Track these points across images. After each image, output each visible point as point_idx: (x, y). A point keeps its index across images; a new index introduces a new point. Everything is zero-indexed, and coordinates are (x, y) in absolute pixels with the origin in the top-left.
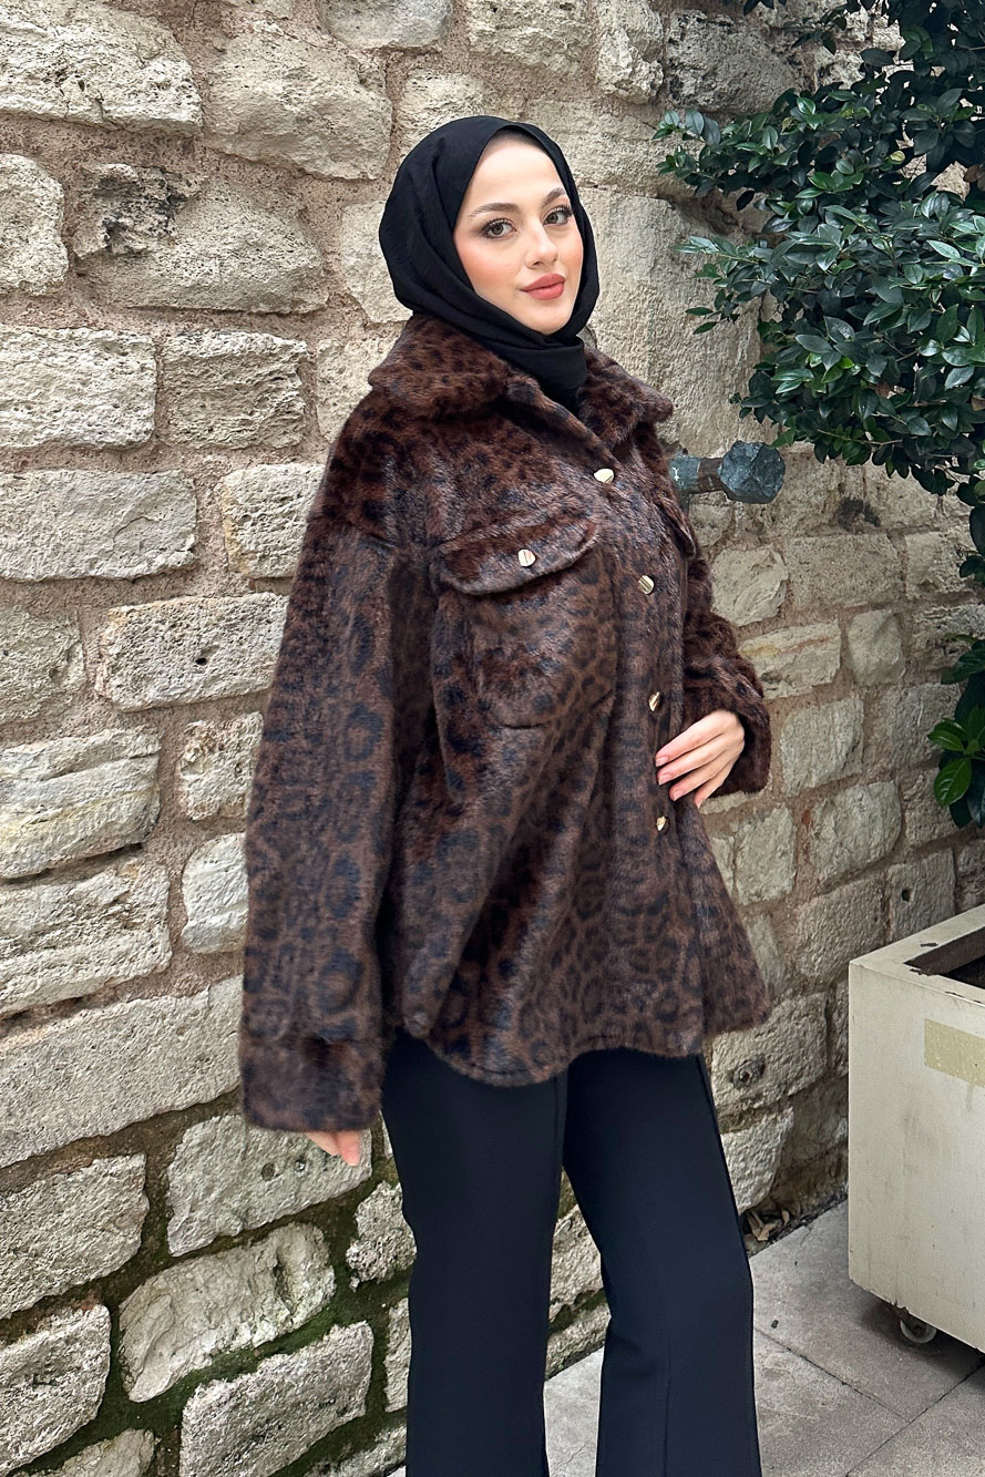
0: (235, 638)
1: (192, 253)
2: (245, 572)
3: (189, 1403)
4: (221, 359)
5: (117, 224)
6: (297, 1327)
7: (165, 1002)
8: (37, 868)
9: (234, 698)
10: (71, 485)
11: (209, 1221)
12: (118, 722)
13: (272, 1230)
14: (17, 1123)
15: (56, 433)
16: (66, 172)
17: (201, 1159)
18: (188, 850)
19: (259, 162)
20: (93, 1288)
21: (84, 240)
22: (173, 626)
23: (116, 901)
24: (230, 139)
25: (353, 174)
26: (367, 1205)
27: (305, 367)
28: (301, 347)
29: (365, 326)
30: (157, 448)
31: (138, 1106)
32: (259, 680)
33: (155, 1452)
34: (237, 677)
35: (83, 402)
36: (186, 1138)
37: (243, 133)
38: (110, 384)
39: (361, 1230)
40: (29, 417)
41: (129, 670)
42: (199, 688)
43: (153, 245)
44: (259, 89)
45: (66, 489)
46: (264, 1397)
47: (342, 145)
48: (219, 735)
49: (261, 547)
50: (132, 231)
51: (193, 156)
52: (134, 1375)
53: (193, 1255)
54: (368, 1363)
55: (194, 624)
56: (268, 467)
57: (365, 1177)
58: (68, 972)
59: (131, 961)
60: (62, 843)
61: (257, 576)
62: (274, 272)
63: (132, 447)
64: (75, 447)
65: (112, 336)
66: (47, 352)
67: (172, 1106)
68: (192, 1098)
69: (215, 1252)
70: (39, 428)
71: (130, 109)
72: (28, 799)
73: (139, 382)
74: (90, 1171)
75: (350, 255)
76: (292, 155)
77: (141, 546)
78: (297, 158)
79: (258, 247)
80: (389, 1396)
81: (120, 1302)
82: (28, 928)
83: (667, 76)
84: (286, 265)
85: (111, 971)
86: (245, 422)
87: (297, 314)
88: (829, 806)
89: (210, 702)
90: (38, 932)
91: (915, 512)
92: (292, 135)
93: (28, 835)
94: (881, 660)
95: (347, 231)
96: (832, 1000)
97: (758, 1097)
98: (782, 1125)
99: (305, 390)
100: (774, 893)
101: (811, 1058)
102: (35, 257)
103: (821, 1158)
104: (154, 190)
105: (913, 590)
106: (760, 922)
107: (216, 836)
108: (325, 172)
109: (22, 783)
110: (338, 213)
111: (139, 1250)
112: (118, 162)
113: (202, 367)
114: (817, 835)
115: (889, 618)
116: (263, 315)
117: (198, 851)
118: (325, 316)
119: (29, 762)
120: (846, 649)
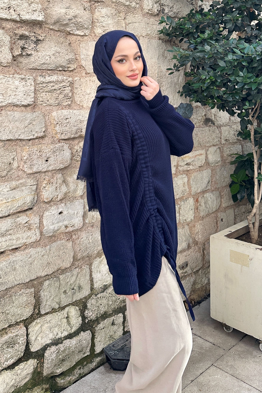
0: (55, 155)
1: (43, 55)
2: (57, 138)
3: (46, 352)
4: (50, 82)
5: (24, 47)
6: (73, 332)
7: (39, 249)
9: (55, 170)
10: (14, 115)
11: (50, 305)
12: (26, 177)
13: (66, 307)
14: (2, 280)
15: (10, 102)
16: (11, 33)
17: (48, 289)
19: (59, 31)
20: (22, 322)
21: (15, 51)
22: (40, 152)
23: (26, 223)
24: (51, 25)
25: (82, 34)
26: (90, 301)
27: (72, 84)
28: (70, 79)
29: (86, 73)
30: (35, 105)
31: (33, 276)
32: (61, 166)
33: (37, 365)
34: (56, 165)
35: (16, 93)
36: (45, 284)
37: (55, 23)
38: (23, 89)
39: (88, 307)
41: (29, 163)
42: (47, 167)
43: (33, 52)
44: (59, 12)
45: (12, 117)
46: (65, 350)
47: (80, 26)
48: (51, 180)
49: (61, 131)
50: (28, 49)
51: (42, 29)
52: (32, 345)
53: (47, 314)
54: (91, 341)
55: (45, 151)
56: (63, 110)
57: (89, 293)
58: (15, 241)
59: (30, 238)
60: (13, 208)
61: (60, 138)
62: (63, 60)
63: (29, 105)
64: (15, 105)
65: (23, 76)
66: (7, 81)
67: (41, 275)
68: (46, 274)
69: (52, 313)
70: (5, 100)
71: (26, 17)
72: (4, 197)
73: (30, 88)
74: (21, 292)
75: (82, 55)
77: (31, 131)
78: (68, 29)
79: (59, 53)
80: (96, 350)
81: (28, 326)
82: (5, 230)
83: (161, 8)
84: (66, 58)
85: (25, 241)
86: (57, 99)
87: (69, 70)
88: (203, 197)
89: (49, 171)
90: (7, 231)
91: (224, 121)
92: (67, 23)
93: (4, 206)
94: (215, 160)
95: (82, 49)
96: (204, 247)
97: (186, 272)
98: (192, 280)
99: (71, 90)
100: (189, 220)
101: (199, 262)
102: (4, 56)
103: (202, 288)
104: (33, 38)
105: (223, 142)
106: (186, 227)
107: (51, 206)
108: (75, 33)
109: (3, 193)
110: (79, 44)
111: (33, 313)
112: (24, 31)
113: (46, 85)
114: (200, 205)
115: (217, 149)
116: (60, 71)
117: (47, 210)
118: (76, 71)
119: (4, 187)
120: (207, 157)
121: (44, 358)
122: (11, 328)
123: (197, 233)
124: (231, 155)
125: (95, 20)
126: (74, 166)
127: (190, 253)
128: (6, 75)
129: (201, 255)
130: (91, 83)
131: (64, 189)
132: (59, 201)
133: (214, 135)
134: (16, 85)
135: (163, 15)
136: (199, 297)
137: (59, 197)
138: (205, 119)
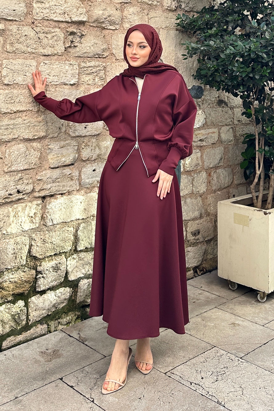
1: (85, 46)
3: (80, 283)
4: (90, 67)
5: (72, 41)
7: (78, 196)
8: (57, 166)
9: (91, 136)
10: (64, 92)
11: (85, 244)
12: (71, 139)
15: (62, 81)
16: (64, 31)
17: (83, 230)
18: (82, 166)
19: (97, 27)
20: (63, 254)
21: (67, 44)
23: (70, 174)
24: (92, 23)
25: (114, 28)
27: (105, 68)
28: (104, 64)
29: (116, 60)
30: (77, 85)
31: (72, 217)
32: (96, 132)
33: (72, 293)
35: (67, 75)
36: (81, 226)
37: (94, 22)
38: (71, 72)
40: (57, 78)
41: (73, 129)
42: (85, 133)
43: (78, 44)
44: (98, 13)
45: (63, 92)
47: (112, 23)
48: (88, 143)
50: (75, 42)
51: (85, 27)
52: (70, 275)
58: (62, 187)
59: (72, 187)
60: (61, 162)
63: (74, 84)
65: (71, 62)
66: (61, 66)
67: (79, 218)
68: (82, 217)
70: (59, 80)
71: (75, 19)
72: (55, 152)
73: (76, 72)
74: (64, 229)
75: (114, 45)
76: (103, 25)
78: (104, 25)
79: (97, 44)
81: (68, 258)
82: (55, 178)
83: (178, 4)
84: (101, 47)
85: (69, 189)
86: (94, 80)
87: (103, 57)
88: (215, 172)
89: (87, 136)
90: (56, 179)
91: (236, 103)
92: (103, 21)
93: (56, 159)
94: (228, 138)
95: (113, 40)
96: (216, 219)
97: (198, 239)
98: (204, 247)
99: (105, 73)
100: (202, 191)
101: (211, 232)
102: (59, 48)
103: (214, 259)
104: (78, 34)
105: (236, 122)
106: (199, 198)
107: (87, 164)
108: (109, 28)
109: (55, 149)
110: (111, 36)
111: (71, 248)
112: (72, 29)
113: (86, 69)
114: (212, 179)
115: (230, 128)
116: (96, 58)
117: (84, 166)
118: (108, 57)
119: (56, 145)
120: (219, 135)
121: (78, 288)
122: (55, 257)
123: (209, 205)
124: (243, 135)
125: (124, 17)
126: (104, 134)
127: (202, 221)
128: (60, 62)
129: (213, 226)
130: (120, 67)
131: (97, 151)
132: (93, 161)
133: (227, 116)
134: (67, 69)
135: (180, 10)
136: (211, 267)
137: (93, 157)
138: (218, 100)
